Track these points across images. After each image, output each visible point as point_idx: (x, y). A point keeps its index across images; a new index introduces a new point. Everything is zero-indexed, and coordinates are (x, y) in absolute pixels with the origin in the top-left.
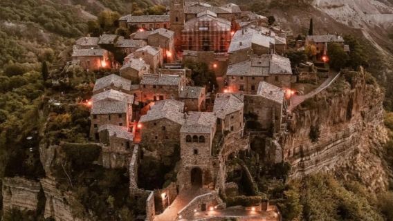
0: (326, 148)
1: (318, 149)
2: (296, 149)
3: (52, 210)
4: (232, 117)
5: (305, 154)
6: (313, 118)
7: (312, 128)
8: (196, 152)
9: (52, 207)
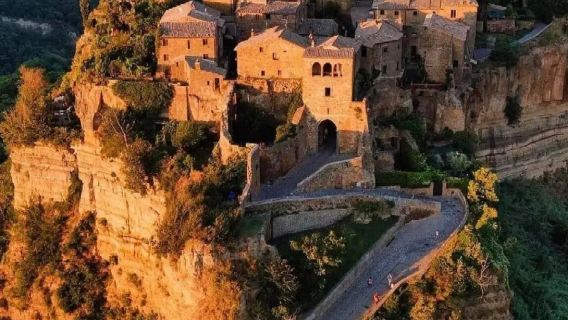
0: (530, 140)
1: (518, 139)
2: (484, 131)
3: (92, 199)
4: (385, 50)
5: (497, 143)
6: (510, 85)
7: (509, 99)
8: (328, 92)
9: (92, 194)
